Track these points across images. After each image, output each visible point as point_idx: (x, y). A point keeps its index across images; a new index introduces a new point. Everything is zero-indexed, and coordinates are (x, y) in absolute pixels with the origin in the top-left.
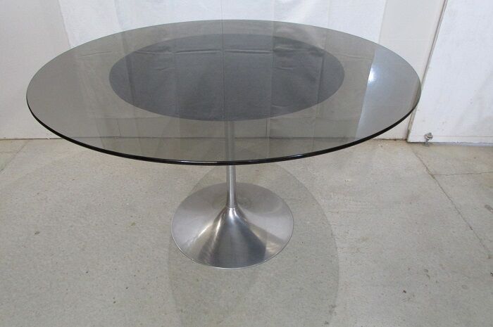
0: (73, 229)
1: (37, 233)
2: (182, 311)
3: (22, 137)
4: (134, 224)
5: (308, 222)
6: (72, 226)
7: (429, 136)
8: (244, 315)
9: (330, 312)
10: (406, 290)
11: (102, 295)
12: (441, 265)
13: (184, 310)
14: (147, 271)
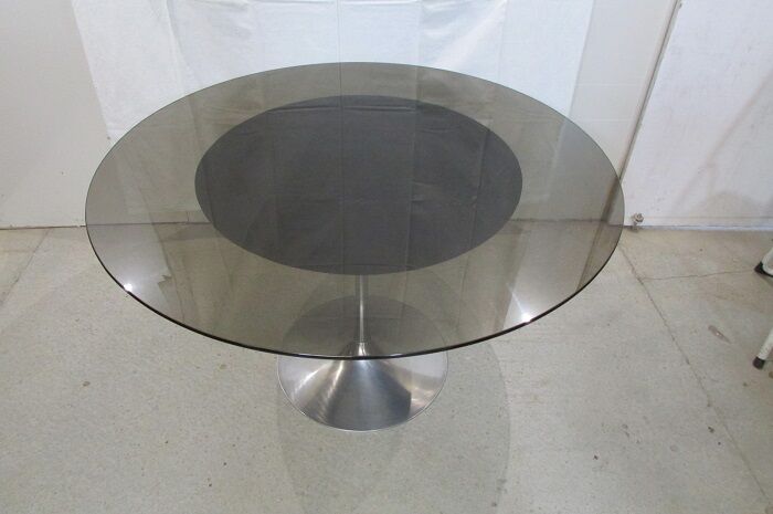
0: (137, 375)
1: (87, 384)
2: (303, 494)
3: (36, 225)
4: (223, 366)
5: (468, 358)
6: (135, 372)
7: (639, 218)
8: (386, 497)
9: (499, 489)
10: (598, 455)
11: (192, 475)
12: (645, 418)
13: (306, 492)
14: (250, 437)
